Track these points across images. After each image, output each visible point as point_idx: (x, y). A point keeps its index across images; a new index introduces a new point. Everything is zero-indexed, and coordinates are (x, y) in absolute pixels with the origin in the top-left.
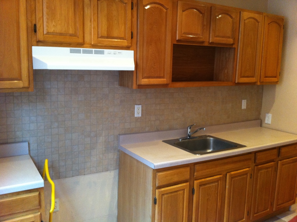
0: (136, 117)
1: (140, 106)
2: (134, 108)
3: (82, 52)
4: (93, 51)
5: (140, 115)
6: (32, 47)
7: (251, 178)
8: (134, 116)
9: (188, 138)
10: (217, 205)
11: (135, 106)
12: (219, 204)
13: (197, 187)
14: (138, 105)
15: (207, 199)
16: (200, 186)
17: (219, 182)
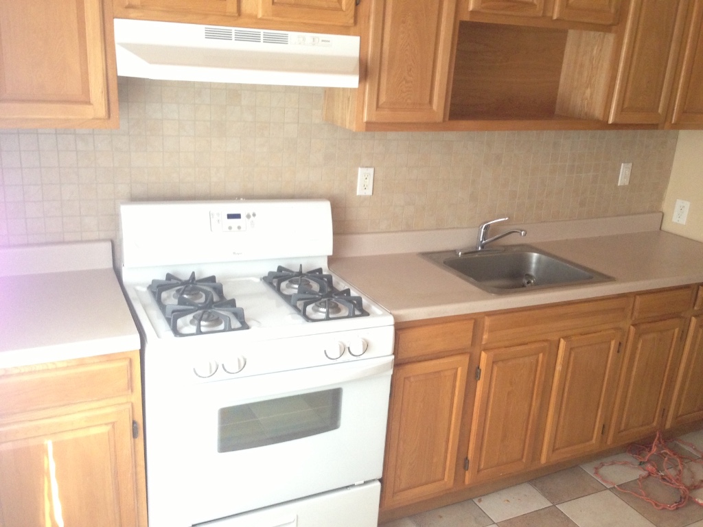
0: (360, 196)
1: (371, 171)
2: (356, 175)
3: (233, 36)
4: (262, 36)
5: (369, 192)
6: (113, 21)
7: (618, 352)
8: (356, 193)
9: (480, 251)
10: (530, 406)
11: (360, 169)
12: (535, 404)
13: (487, 365)
14: (367, 167)
15: (509, 393)
16: (493, 362)
17: (541, 355)
